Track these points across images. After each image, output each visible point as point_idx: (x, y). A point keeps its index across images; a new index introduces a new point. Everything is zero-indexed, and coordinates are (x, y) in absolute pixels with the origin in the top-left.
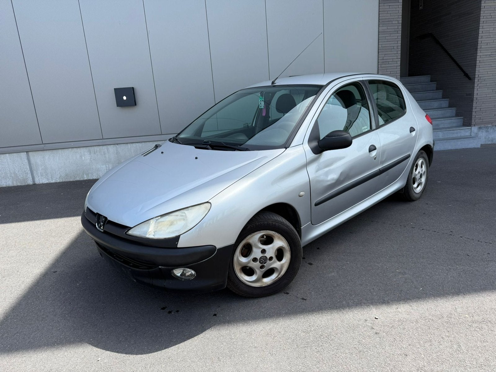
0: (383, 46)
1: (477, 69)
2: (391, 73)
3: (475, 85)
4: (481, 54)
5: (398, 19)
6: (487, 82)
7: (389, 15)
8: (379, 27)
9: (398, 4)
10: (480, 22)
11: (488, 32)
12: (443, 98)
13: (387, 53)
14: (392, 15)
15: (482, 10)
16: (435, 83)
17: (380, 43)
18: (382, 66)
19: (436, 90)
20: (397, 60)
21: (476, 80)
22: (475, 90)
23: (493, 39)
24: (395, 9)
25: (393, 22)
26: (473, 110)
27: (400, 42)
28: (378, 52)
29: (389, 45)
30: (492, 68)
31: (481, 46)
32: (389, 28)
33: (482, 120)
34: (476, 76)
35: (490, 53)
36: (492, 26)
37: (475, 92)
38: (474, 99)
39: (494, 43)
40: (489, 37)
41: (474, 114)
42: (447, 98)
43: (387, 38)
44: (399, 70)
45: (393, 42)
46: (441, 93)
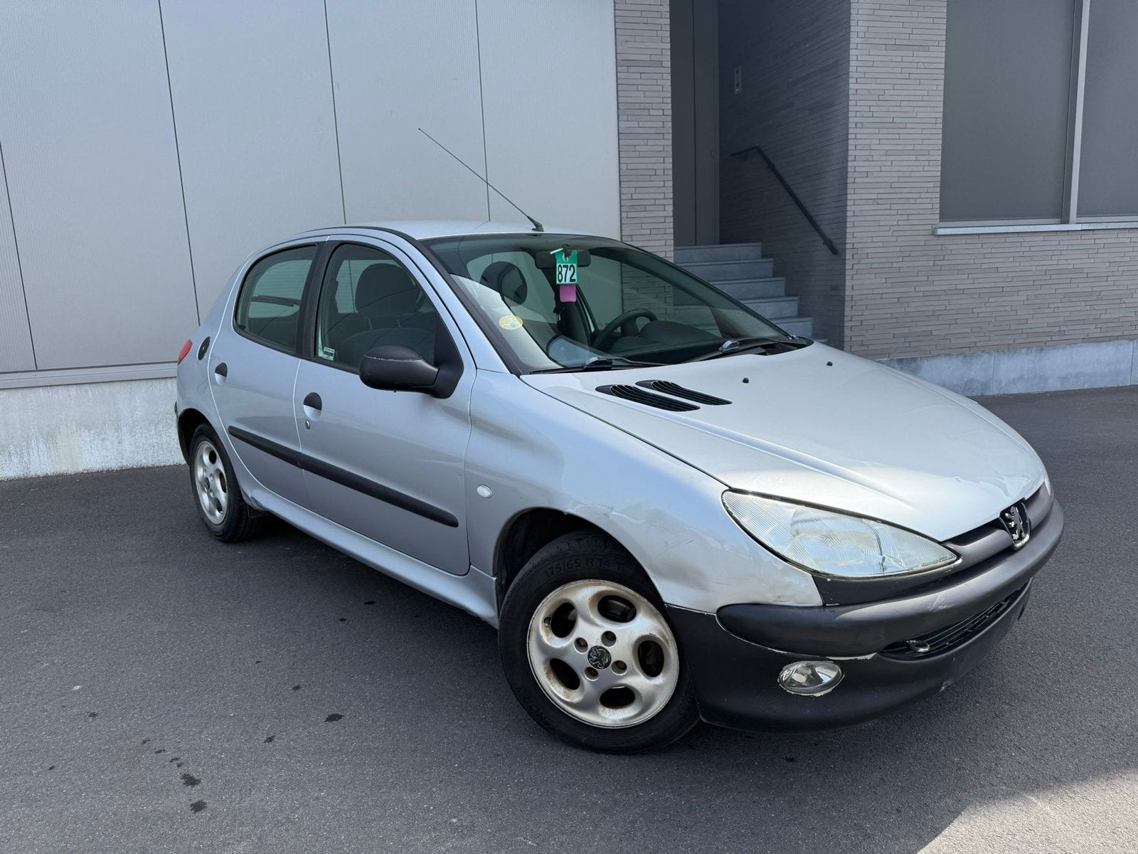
0: (630, 166)
1: (848, 230)
2: (653, 232)
3: (847, 267)
4: (855, 197)
5: (664, 106)
6: (873, 261)
7: (641, 94)
8: (618, 120)
9: (661, 70)
10: (850, 124)
11: (868, 147)
12: (787, 295)
13: (641, 184)
14: (647, 94)
15: (851, 97)
16: (770, 262)
17: (622, 160)
18: (631, 215)
19: (774, 276)
20: (664, 202)
21: (848, 256)
22: (847, 278)
23: (879, 163)
24: (655, 82)
25: (652, 112)
26: (846, 324)
27: (670, 160)
28: (620, 182)
29: (643, 166)
30: (882, 228)
31: (855, 178)
32: (641, 124)
33: (865, 348)
34: (848, 246)
35: (875, 196)
36: (876, 136)
37: (848, 283)
38: (847, 298)
39: (882, 174)
40: (871, 158)
41: (847, 332)
42: (795, 295)
43: (638, 148)
44: (672, 225)
45: (653, 160)
46: (783, 283)
